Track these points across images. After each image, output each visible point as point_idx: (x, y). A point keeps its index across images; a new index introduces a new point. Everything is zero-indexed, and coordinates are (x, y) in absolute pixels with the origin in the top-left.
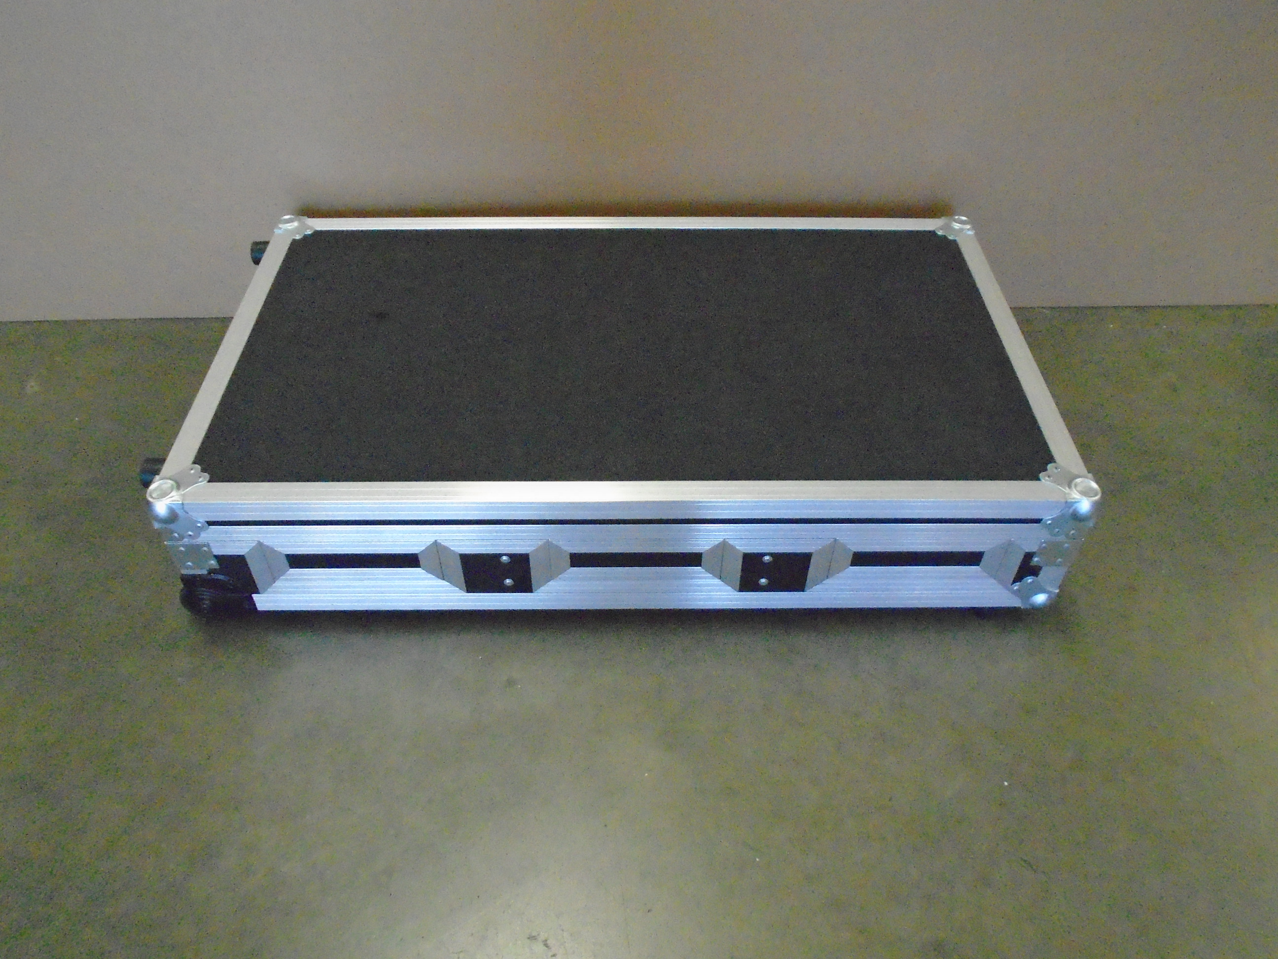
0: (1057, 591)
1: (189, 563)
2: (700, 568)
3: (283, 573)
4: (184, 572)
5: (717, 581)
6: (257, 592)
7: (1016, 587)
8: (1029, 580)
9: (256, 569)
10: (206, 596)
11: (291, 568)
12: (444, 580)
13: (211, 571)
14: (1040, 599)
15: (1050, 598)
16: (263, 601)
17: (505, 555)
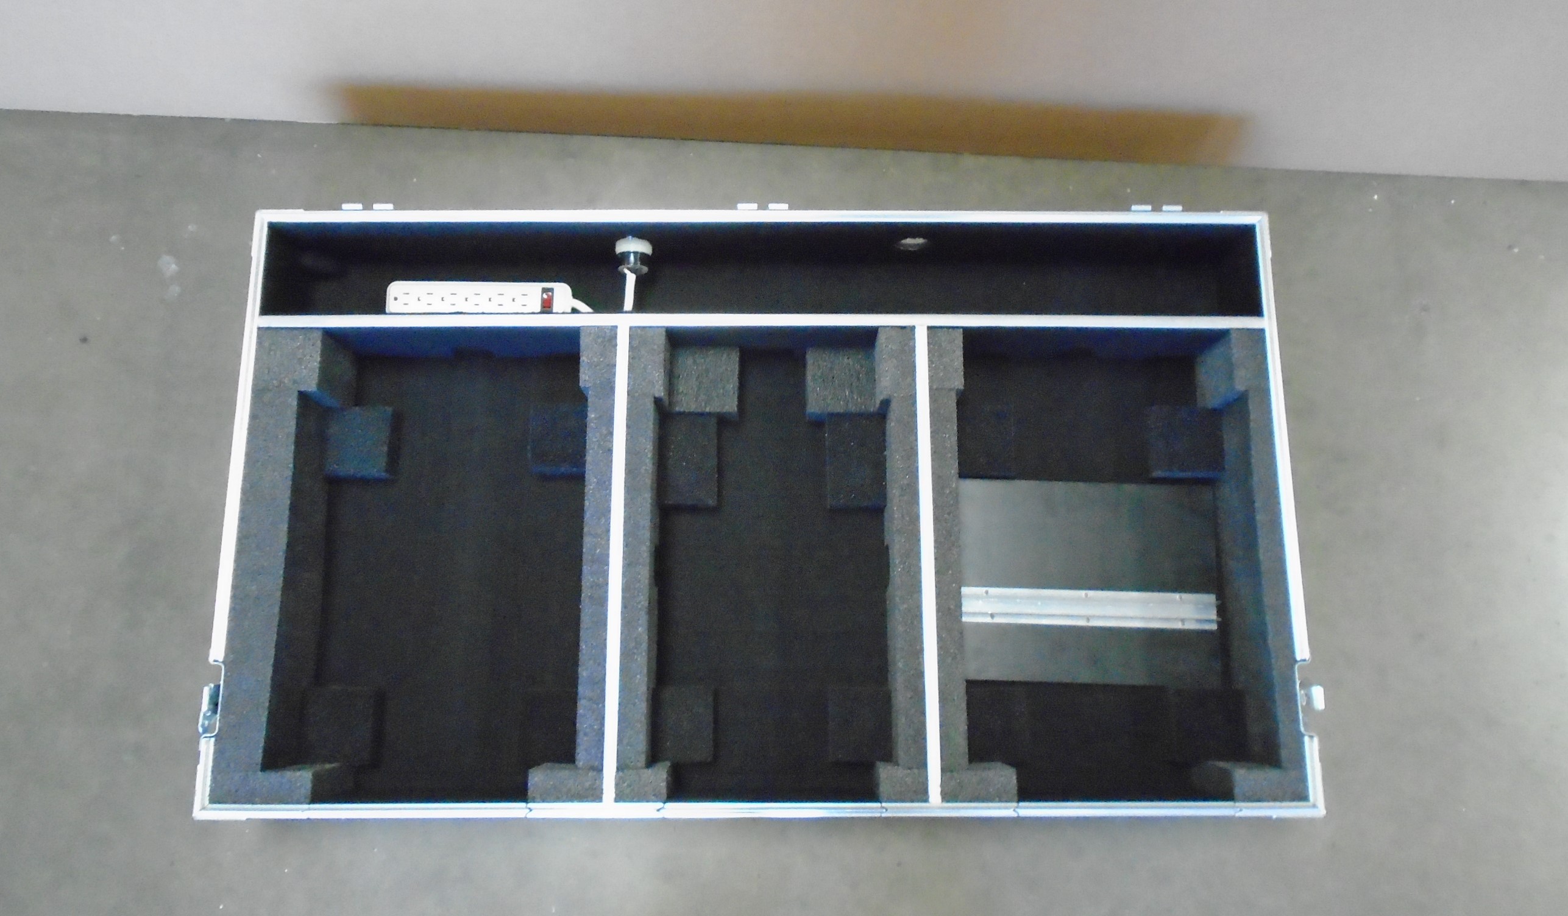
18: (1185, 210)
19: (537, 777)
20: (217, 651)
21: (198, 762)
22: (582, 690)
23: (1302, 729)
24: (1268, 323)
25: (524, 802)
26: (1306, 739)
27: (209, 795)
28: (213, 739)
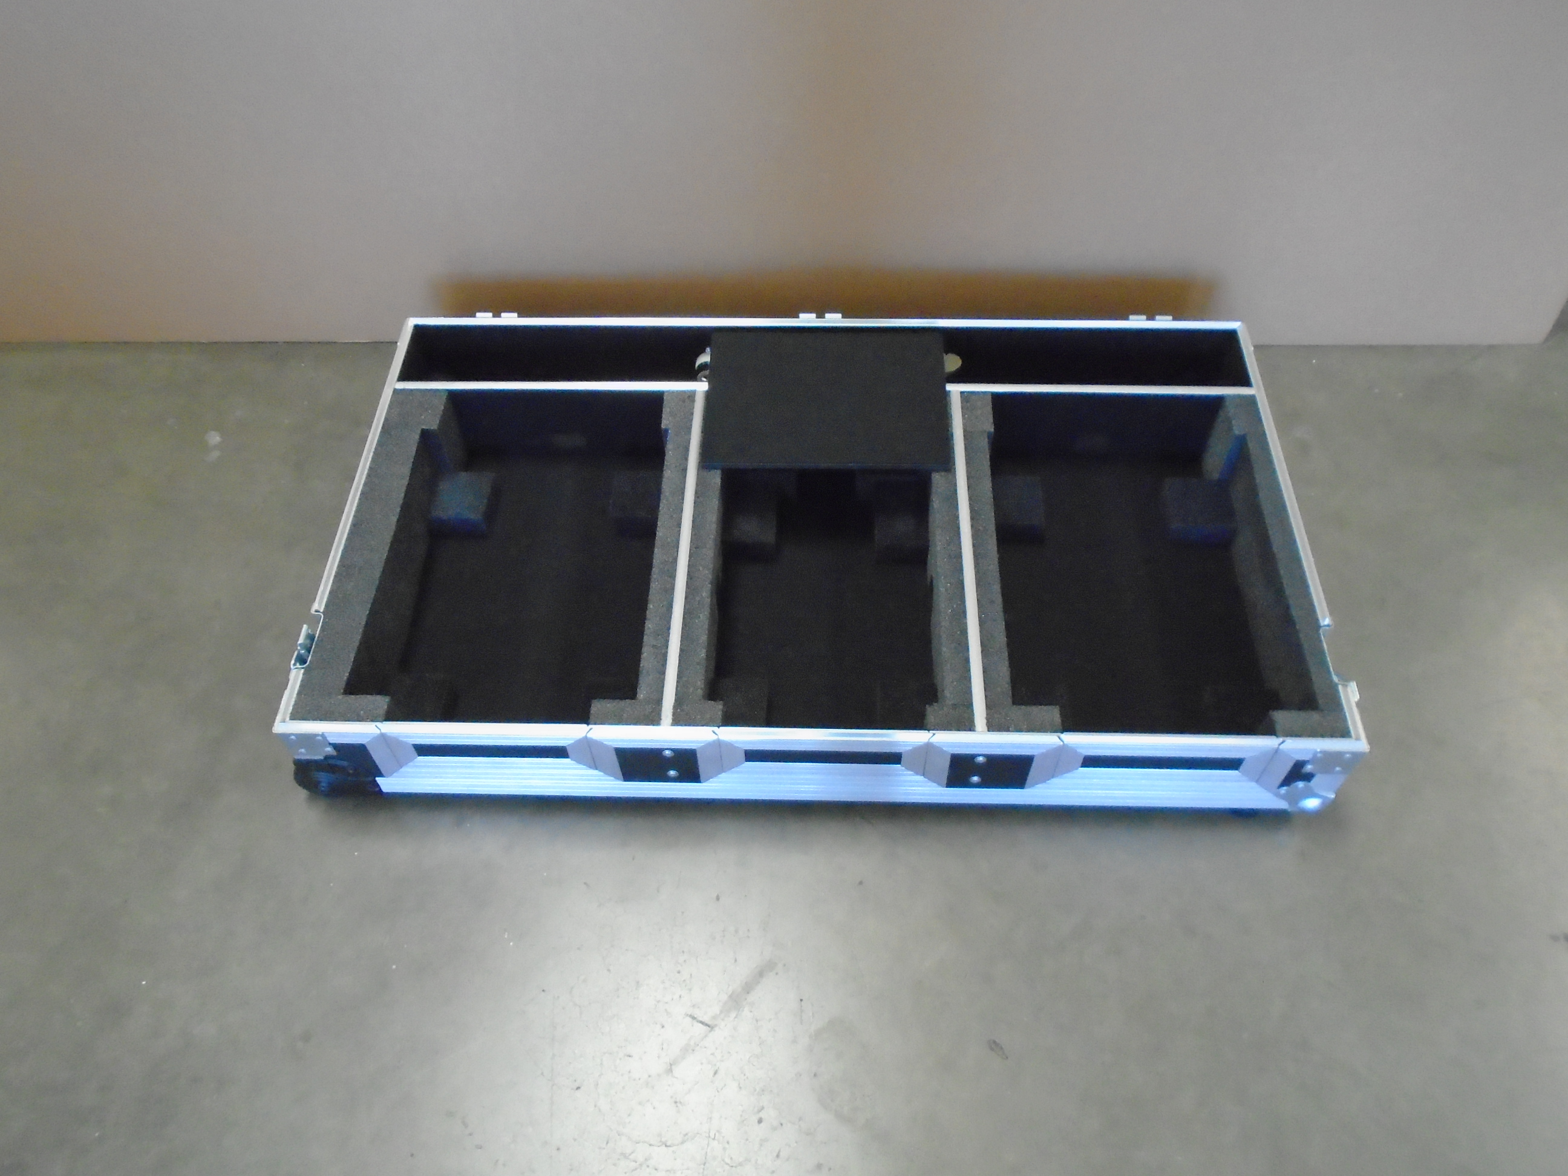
0: (1333, 796)
1: (303, 750)
2: (899, 765)
3: (411, 760)
4: (297, 757)
5: (920, 778)
6: (381, 775)
7: (1284, 790)
8: (1301, 784)
9: (378, 756)
10: (324, 779)
11: (419, 756)
12: (597, 769)
13: (327, 758)
14: (1311, 804)
15: (1323, 803)
16: (387, 784)
17: (667, 749)
18: (1175, 319)
19: (598, 706)
20: (319, 605)
21: (286, 689)
22: (647, 639)
23: (1335, 679)
24: (1256, 390)
25: (585, 723)
26: (1340, 688)
27: (291, 713)
28: (302, 671)
